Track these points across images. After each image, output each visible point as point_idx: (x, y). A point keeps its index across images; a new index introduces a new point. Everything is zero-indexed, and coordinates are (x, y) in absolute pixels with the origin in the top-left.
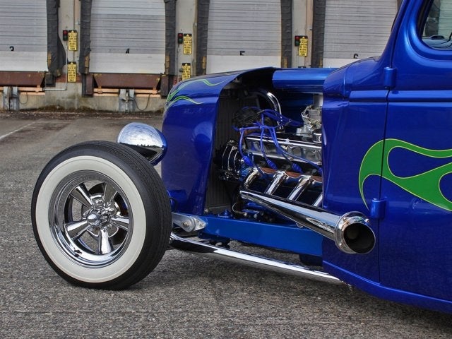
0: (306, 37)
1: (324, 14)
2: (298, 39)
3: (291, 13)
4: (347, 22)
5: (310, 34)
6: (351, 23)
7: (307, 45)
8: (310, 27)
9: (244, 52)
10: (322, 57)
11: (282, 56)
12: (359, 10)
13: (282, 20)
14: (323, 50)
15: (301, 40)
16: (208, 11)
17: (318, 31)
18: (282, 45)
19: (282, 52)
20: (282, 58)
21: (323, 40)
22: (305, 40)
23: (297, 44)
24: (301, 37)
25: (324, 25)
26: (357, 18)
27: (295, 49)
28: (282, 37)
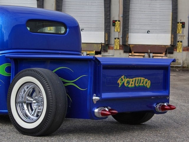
0: (119, 21)
1: (129, 8)
2: (114, 22)
3: (110, 7)
4: (144, 12)
5: (121, 20)
6: (145, 12)
7: (120, 25)
8: (121, 15)
9: (83, 29)
10: (128, 32)
11: (105, 32)
12: (151, 5)
13: (105, 11)
14: (128, 28)
15: (116, 22)
16: (62, 6)
17: (126, 18)
18: (105, 26)
19: (105, 29)
20: (105, 33)
21: (129, 23)
22: (119, 23)
23: (114, 25)
24: (116, 21)
25: (129, 14)
26: (150, 10)
27: (112, 28)
28: (105, 21)
